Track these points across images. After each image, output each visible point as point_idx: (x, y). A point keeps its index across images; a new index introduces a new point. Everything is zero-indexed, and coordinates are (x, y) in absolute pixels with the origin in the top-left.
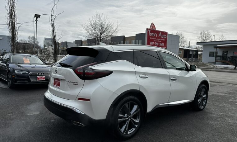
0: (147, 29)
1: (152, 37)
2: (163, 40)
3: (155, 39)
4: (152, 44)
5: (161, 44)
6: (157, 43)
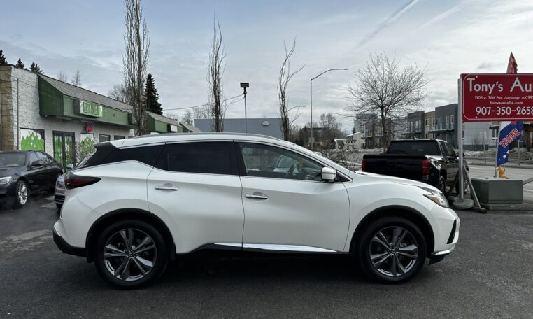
0: (463, 76)
1: (485, 94)
2: (529, 97)
3: (496, 97)
4: (484, 112)
5: (526, 109)
6: (505, 109)
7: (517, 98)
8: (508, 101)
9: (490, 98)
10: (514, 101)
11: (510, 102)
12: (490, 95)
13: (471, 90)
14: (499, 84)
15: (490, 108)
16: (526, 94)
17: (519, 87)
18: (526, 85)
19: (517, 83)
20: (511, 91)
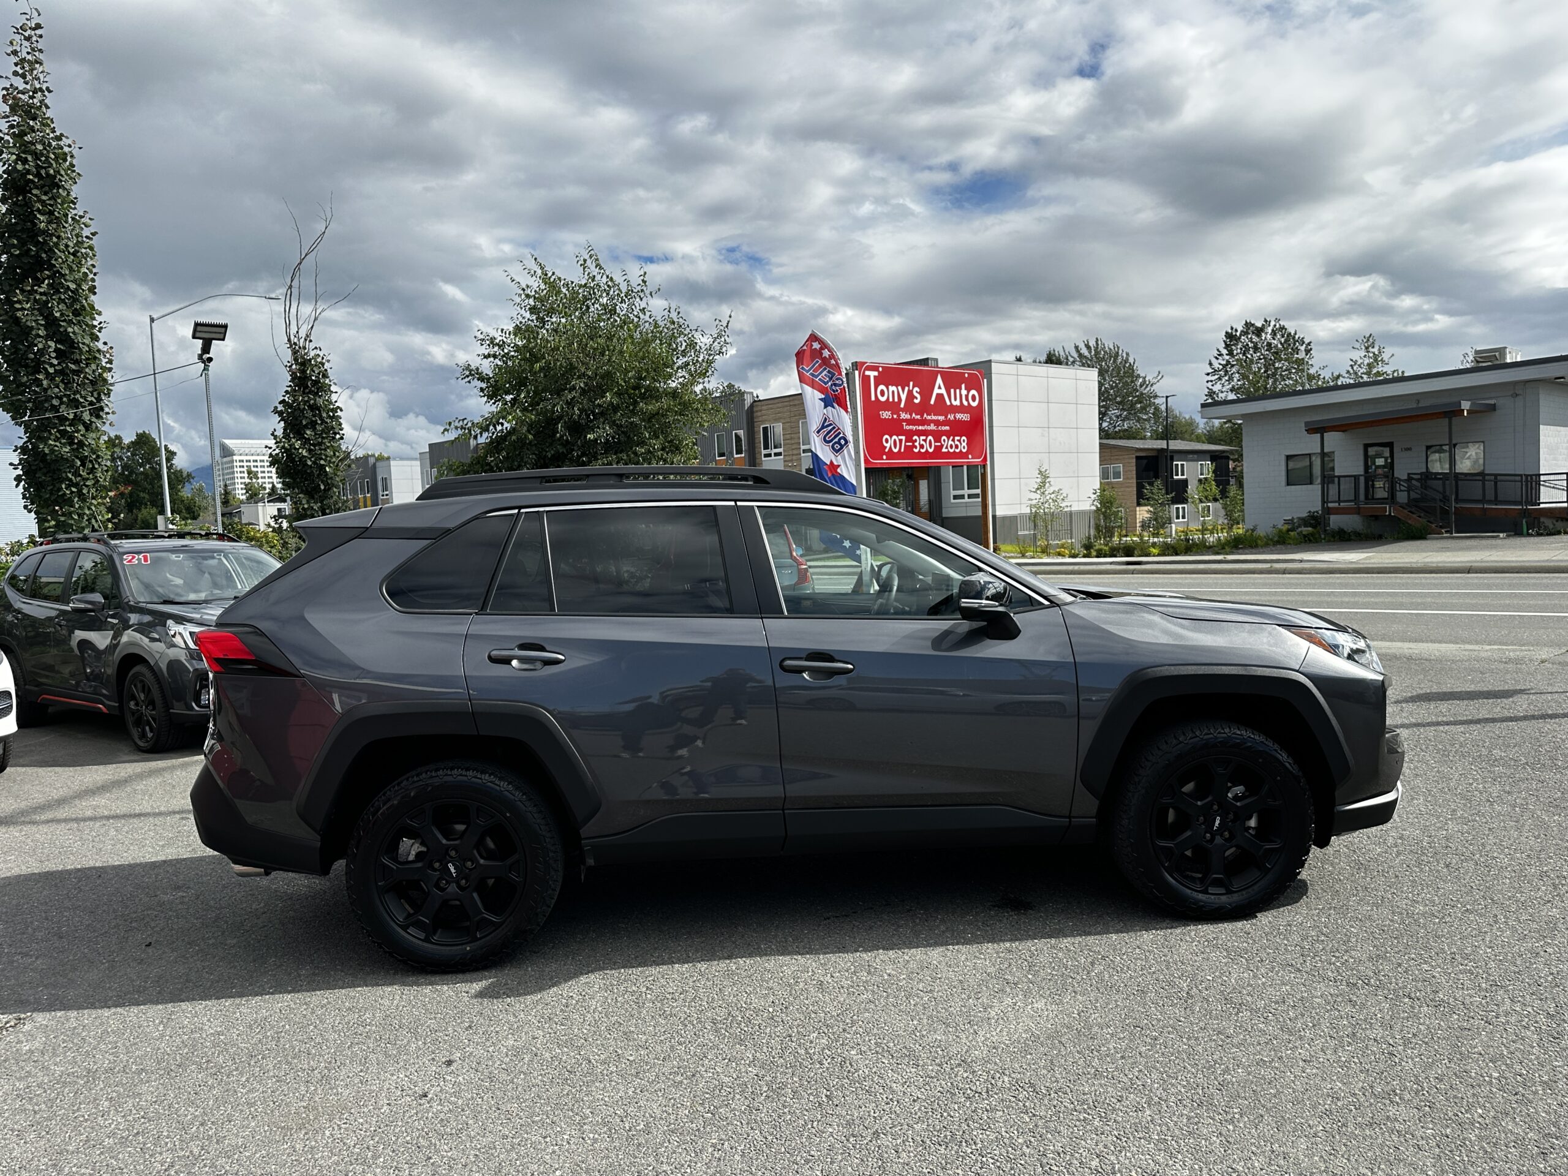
0: (859, 366)
1: (893, 406)
2: (959, 416)
3: (911, 415)
4: (895, 447)
5: (953, 440)
6: (925, 441)
7: (941, 418)
8: (928, 423)
9: (903, 416)
10: (937, 423)
11: (932, 427)
12: (903, 410)
13: (873, 398)
14: (913, 388)
15: (903, 438)
16: (954, 409)
17: (942, 395)
18: (952, 391)
19: (939, 388)
20: (932, 402)
